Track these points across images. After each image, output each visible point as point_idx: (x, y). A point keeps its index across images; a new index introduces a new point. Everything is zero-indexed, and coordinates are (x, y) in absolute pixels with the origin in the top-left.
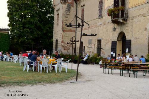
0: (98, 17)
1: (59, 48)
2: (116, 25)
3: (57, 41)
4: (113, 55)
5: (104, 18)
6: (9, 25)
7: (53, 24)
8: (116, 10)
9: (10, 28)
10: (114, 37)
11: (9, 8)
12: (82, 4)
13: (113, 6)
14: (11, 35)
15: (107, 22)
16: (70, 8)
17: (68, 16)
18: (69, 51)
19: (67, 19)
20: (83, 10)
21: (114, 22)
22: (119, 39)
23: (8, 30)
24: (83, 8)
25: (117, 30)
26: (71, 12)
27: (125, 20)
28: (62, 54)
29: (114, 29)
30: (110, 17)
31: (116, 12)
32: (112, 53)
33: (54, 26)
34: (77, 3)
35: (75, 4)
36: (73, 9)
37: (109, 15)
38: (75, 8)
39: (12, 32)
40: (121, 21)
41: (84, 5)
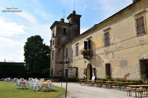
0: (75, 55)
1: (54, 73)
2: (86, 59)
3: (52, 69)
4: (85, 77)
5: (79, 56)
6: (25, 61)
7: (50, 59)
8: (86, 51)
9: (25, 62)
10: (85, 66)
11: (25, 51)
12: (66, 48)
13: (84, 49)
14: (25, 66)
15: (81, 58)
16: (60, 50)
17: (59, 55)
18: (59, 74)
19: (58, 56)
20: (67, 52)
21: (85, 58)
22: (88, 68)
23: (24, 63)
24: (67, 50)
25: (87, 62)
26: (60, 53)
27: (91, 57)
28: (55, 76)
29: (85, 62)
30: (82, 55)
31: (86, 52)
32: (84, 76)
33: (51, 60)
34: (63, 48)
35: (62, 48)
36: (61, 51)
37: (82, 54)
38: (62, 51)
39: (26, 64)
40: (89, 57)
41: (68, 49)
